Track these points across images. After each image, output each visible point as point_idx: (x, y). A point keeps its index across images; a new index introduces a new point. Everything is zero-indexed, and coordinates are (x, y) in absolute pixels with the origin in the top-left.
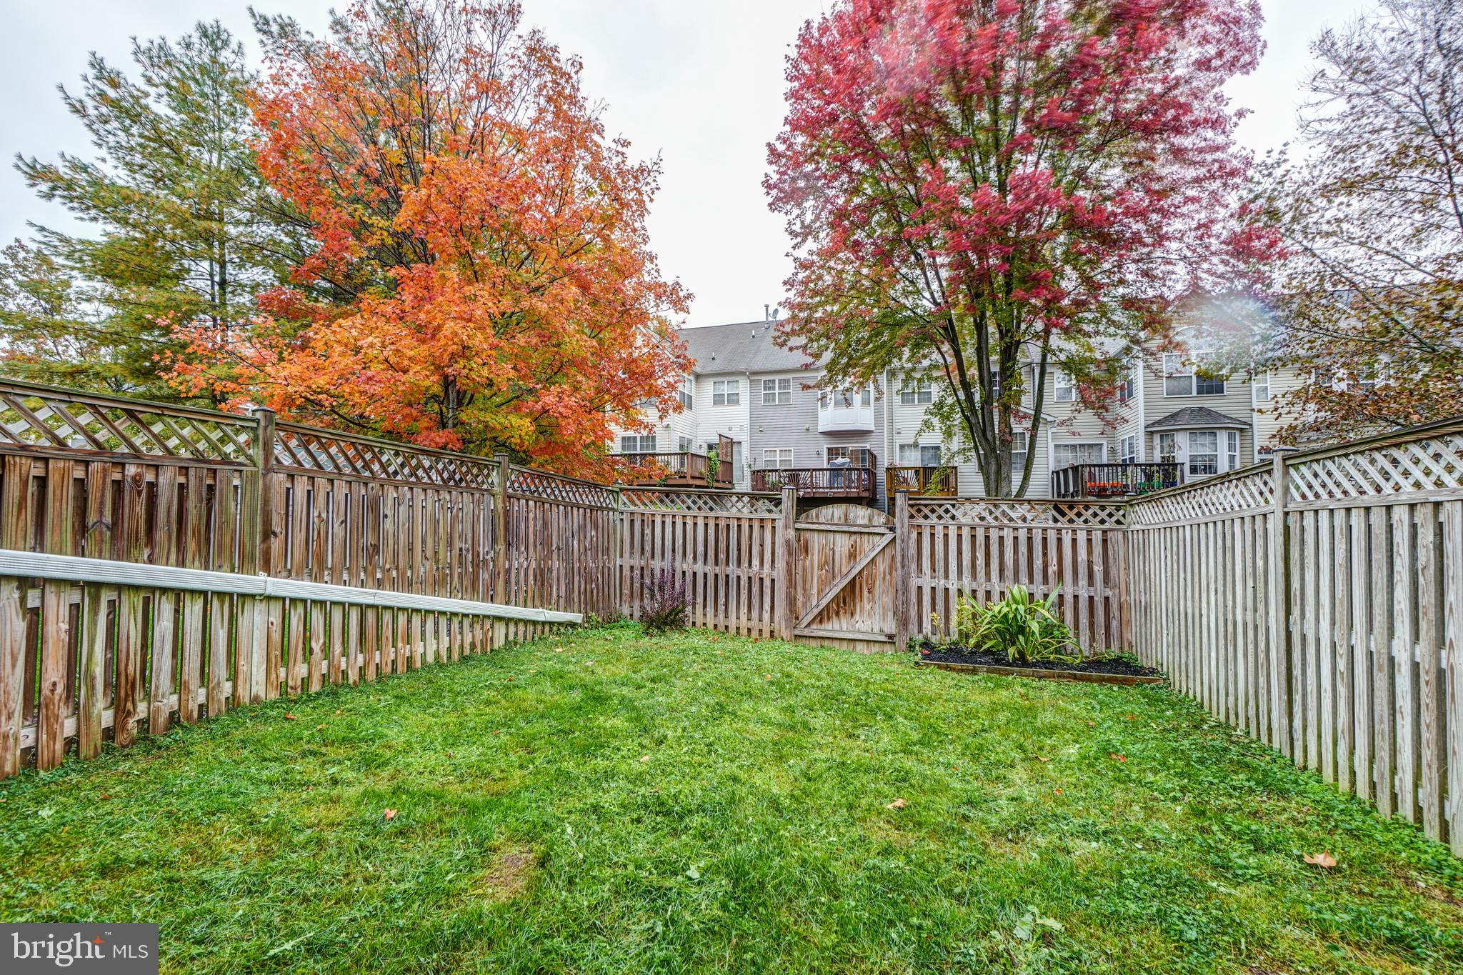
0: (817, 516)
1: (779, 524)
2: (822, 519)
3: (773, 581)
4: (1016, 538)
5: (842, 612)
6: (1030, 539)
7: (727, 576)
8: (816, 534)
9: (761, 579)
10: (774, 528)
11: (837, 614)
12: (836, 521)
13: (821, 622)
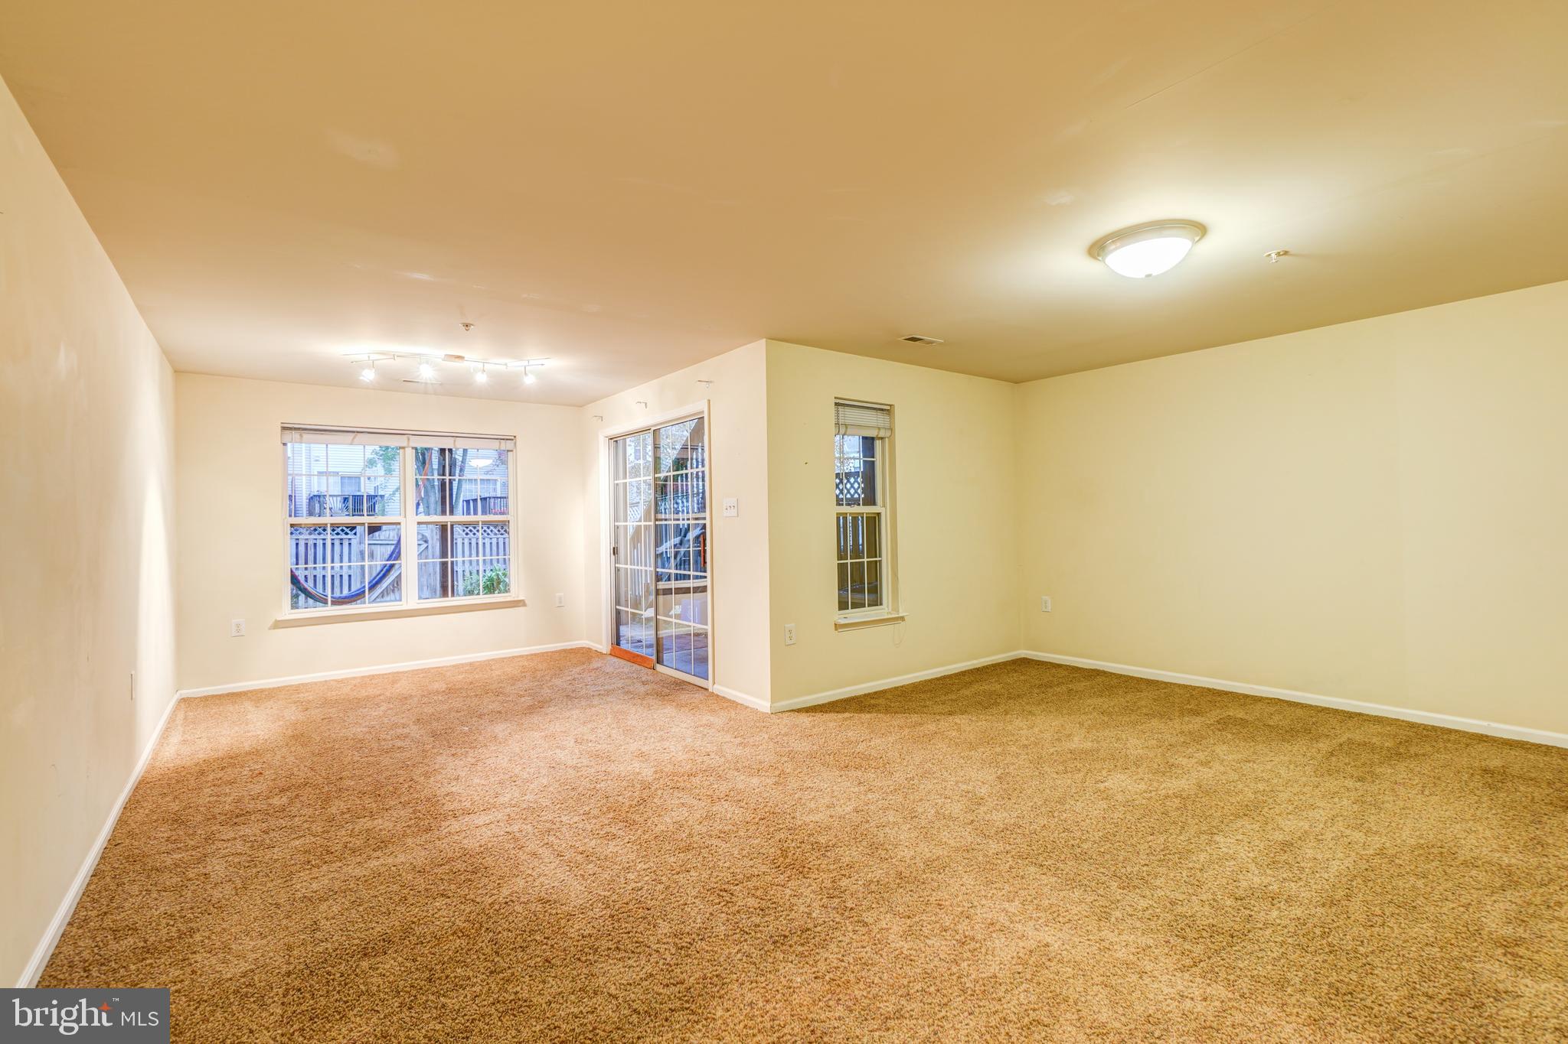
0: (379, 536)
1: (354, 542)
2: (382, 538)
3: (350, 576)
4: (491, 543)
5: (396, 589)
6: (498, 543)
7: (315, 576)
8: (379, 546)
9: (341, 576)
10: (350, 544)
11: (393, 591)
12: (391, 538)
13: (382, 597)
